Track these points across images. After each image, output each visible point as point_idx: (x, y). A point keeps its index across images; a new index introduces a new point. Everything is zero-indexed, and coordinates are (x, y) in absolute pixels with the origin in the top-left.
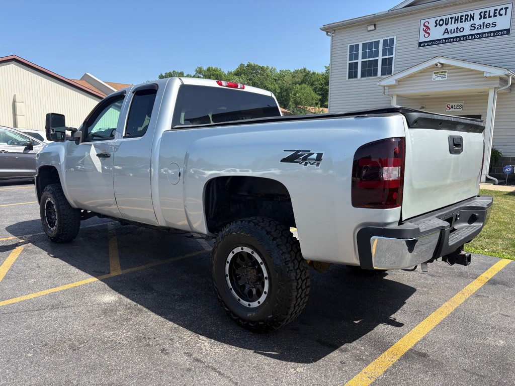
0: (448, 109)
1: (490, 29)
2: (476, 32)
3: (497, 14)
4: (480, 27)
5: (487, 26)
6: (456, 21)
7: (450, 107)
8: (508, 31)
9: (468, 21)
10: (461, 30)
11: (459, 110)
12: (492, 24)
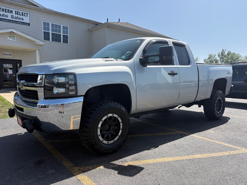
0: (4, 55)
1: (21, 21)
2: (14, 19)
3: (23, 15)
4: (16, 18)
5: (19, 19)
6: (3, 11)
7: (5, 54)
8: (29, 24)
9: (9, 13)
10: (6, 16)
11: (10, 56)
12: (22, 18)
